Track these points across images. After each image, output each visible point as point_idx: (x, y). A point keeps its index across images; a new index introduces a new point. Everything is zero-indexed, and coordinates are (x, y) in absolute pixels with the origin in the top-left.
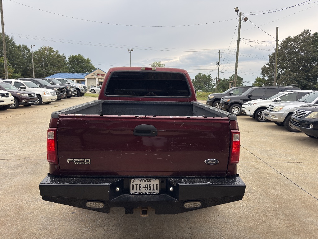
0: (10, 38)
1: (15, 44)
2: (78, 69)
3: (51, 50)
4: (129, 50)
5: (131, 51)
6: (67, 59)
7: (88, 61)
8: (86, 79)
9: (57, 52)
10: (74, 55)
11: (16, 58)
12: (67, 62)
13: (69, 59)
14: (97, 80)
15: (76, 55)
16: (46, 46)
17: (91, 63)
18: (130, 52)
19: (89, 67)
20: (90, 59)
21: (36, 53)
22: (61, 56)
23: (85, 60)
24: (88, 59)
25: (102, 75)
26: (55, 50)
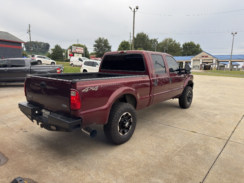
0: (147, 35)
1: (149, 39)
2: (189, 53)
3: (171, 40)
4: (232, 34)
5: (235, 34)
6: (181, 46)
7: (198, 46)
8: (192, 61)
9: (175, 41)
10: (187, 42)
11: (148, 48)
12: (181, 48)
13: (183, 45)
14: (201, 60)
15: (189, 42)
16: (168, 38)
17: (200, 47)
18: (233, 35)
19: (198, 50)
20: (199, 44)
21: (161, 44)
22: (177, 44)
23: (195, 45)
24: (198, 45)
25: (206, 57)
26: (173, 40)
